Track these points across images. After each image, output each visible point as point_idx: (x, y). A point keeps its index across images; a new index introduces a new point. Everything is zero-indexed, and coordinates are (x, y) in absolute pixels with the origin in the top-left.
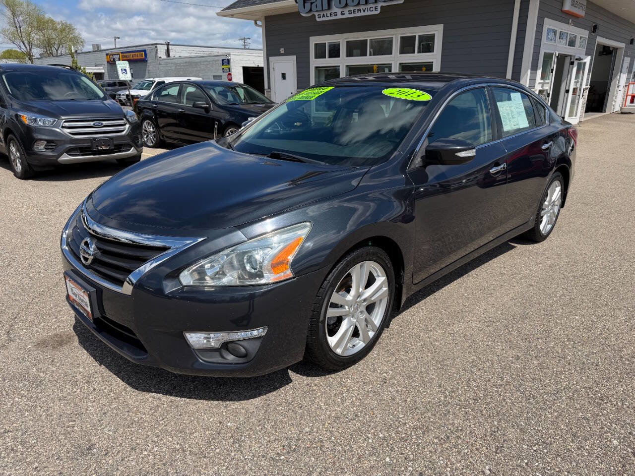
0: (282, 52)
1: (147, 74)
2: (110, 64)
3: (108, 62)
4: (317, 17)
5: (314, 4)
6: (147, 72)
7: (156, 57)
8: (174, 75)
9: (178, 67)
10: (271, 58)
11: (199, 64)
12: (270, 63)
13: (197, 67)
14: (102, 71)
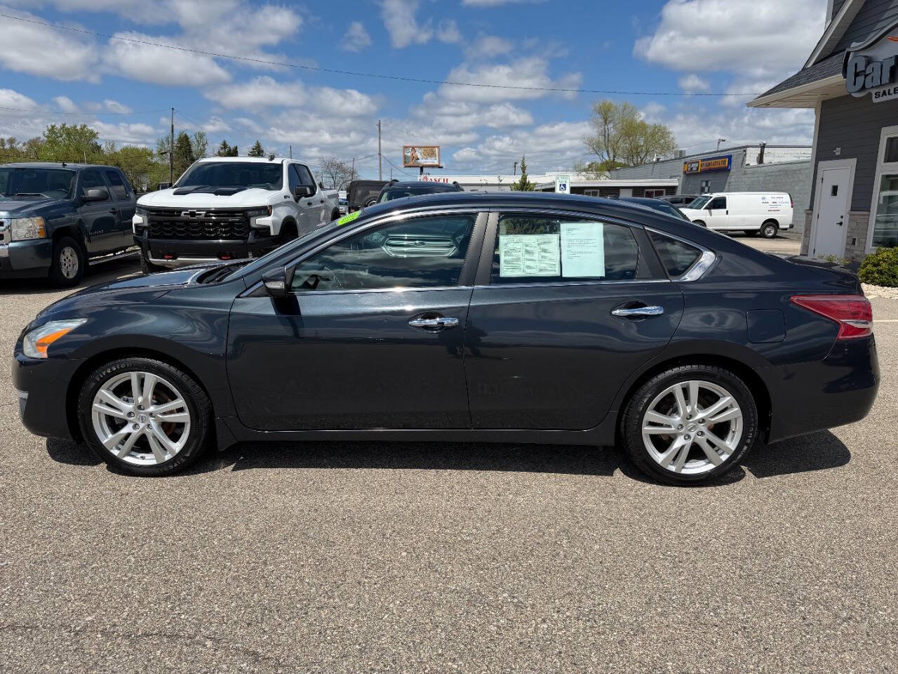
0: (837, 154)
1: (727, 187)
2: (687, 175)
3: (685, 173)
4: (874, 96)
5: (869, 77)
6: (727, 184)
7: (742, 164)
8: (761, 189)
9: (768, 178)
10: (821, 163)
11: (798, 172)
12: (818, 170)
13: (794, 178)
14: (676, 184)
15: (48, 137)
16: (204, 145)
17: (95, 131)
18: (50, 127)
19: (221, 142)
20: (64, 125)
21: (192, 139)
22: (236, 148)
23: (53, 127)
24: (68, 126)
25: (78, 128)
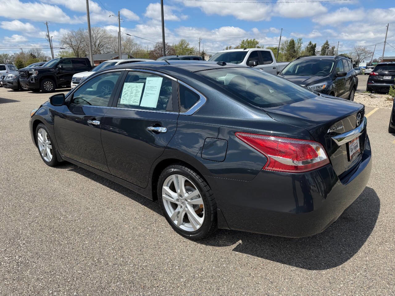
15: (241, 45)
16: (301, 44)
17: (258, 41)
18: (242, 41)
19: (309, 42)
20: (247, 40)
21: (296, 42)
22: (316, 44)
23: (243, 41)
24: (248, 40)
25: (252, 40)
